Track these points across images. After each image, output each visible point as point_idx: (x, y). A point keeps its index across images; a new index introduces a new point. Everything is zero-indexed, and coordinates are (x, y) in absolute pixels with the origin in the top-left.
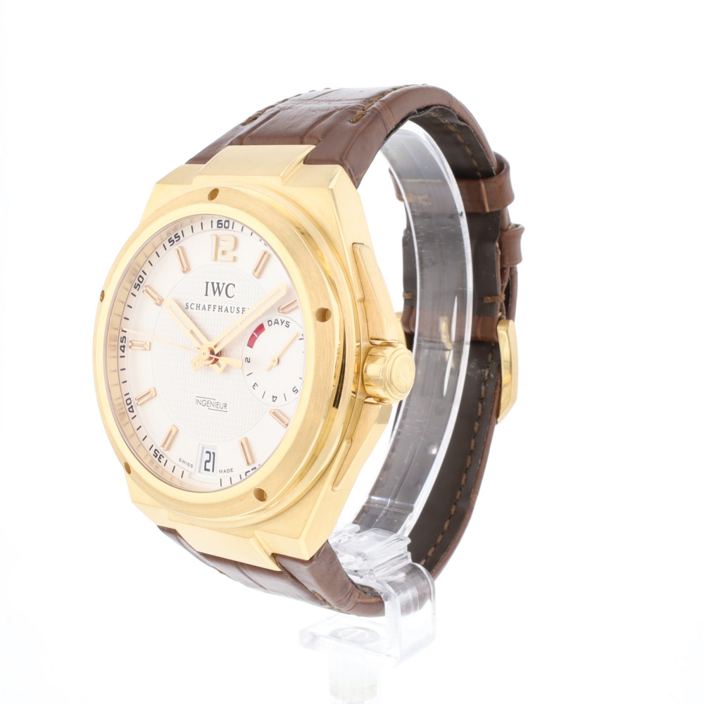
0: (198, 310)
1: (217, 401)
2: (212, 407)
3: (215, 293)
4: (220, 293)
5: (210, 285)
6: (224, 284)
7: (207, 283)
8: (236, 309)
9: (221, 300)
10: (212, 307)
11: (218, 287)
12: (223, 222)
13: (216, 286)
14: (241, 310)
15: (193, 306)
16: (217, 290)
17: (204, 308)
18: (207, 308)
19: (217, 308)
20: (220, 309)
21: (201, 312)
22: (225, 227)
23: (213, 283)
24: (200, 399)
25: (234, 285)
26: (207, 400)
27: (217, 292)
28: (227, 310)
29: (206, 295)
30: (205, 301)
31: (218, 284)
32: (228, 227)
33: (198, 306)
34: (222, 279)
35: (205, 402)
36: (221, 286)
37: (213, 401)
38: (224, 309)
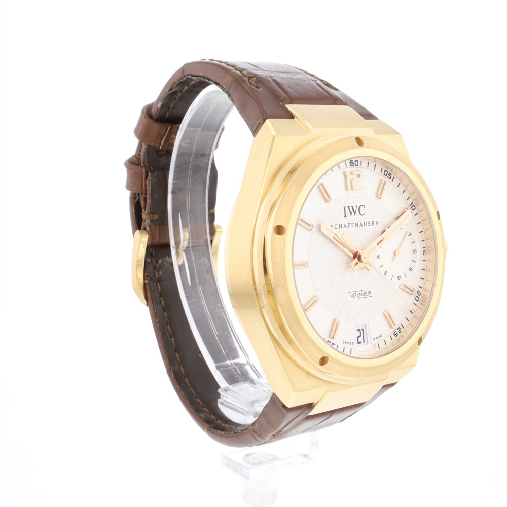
0: (341, 229)
1: (363, 291)
2: (361, 296)
3: (351, 214)
4: (355, 213)
5: (347, 209)
6: (357, 206)
7: (345, 207)
8: (367, 223)
9: (356, 218)
10: (351, 225)
11: (353, 209)
12: (354, 162)
13: (351, 209)
14: (371, 223)
15: (336, 227)
16: (353, 211)
17: (345, 226)
18: (347, 226)
19: (354, 224)
20: (357, 224)
21: (343, 229)
22: (356, 165)
23: (349, 207)
24: (351, 293)
25: (364, 206)
26: (356, 292)
27: (353, 213)
28: (361, 225)
29: (345, 216)
30: (345, 221)
31: (353, 207)
32: (358, 165)
33: (340, 226)
34: (355, 203)
35: (354, 294)
36: (355, 208)
37: (361, 292)
38: (359, 224)
